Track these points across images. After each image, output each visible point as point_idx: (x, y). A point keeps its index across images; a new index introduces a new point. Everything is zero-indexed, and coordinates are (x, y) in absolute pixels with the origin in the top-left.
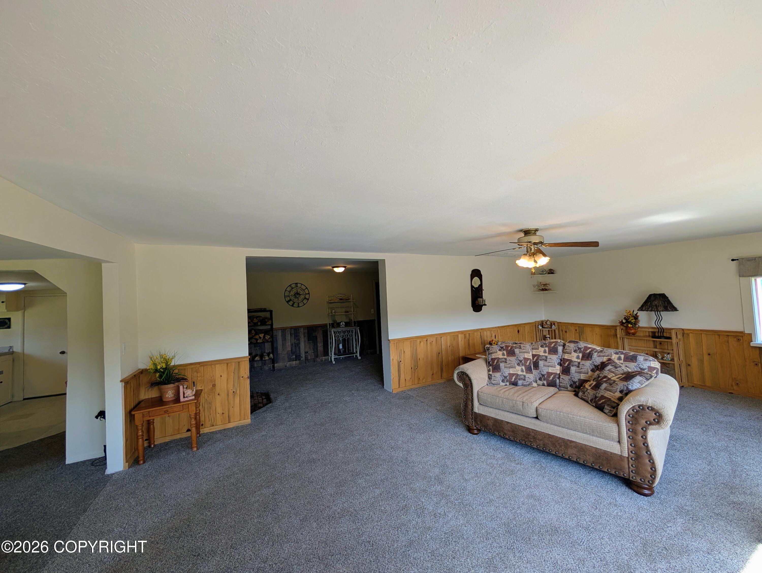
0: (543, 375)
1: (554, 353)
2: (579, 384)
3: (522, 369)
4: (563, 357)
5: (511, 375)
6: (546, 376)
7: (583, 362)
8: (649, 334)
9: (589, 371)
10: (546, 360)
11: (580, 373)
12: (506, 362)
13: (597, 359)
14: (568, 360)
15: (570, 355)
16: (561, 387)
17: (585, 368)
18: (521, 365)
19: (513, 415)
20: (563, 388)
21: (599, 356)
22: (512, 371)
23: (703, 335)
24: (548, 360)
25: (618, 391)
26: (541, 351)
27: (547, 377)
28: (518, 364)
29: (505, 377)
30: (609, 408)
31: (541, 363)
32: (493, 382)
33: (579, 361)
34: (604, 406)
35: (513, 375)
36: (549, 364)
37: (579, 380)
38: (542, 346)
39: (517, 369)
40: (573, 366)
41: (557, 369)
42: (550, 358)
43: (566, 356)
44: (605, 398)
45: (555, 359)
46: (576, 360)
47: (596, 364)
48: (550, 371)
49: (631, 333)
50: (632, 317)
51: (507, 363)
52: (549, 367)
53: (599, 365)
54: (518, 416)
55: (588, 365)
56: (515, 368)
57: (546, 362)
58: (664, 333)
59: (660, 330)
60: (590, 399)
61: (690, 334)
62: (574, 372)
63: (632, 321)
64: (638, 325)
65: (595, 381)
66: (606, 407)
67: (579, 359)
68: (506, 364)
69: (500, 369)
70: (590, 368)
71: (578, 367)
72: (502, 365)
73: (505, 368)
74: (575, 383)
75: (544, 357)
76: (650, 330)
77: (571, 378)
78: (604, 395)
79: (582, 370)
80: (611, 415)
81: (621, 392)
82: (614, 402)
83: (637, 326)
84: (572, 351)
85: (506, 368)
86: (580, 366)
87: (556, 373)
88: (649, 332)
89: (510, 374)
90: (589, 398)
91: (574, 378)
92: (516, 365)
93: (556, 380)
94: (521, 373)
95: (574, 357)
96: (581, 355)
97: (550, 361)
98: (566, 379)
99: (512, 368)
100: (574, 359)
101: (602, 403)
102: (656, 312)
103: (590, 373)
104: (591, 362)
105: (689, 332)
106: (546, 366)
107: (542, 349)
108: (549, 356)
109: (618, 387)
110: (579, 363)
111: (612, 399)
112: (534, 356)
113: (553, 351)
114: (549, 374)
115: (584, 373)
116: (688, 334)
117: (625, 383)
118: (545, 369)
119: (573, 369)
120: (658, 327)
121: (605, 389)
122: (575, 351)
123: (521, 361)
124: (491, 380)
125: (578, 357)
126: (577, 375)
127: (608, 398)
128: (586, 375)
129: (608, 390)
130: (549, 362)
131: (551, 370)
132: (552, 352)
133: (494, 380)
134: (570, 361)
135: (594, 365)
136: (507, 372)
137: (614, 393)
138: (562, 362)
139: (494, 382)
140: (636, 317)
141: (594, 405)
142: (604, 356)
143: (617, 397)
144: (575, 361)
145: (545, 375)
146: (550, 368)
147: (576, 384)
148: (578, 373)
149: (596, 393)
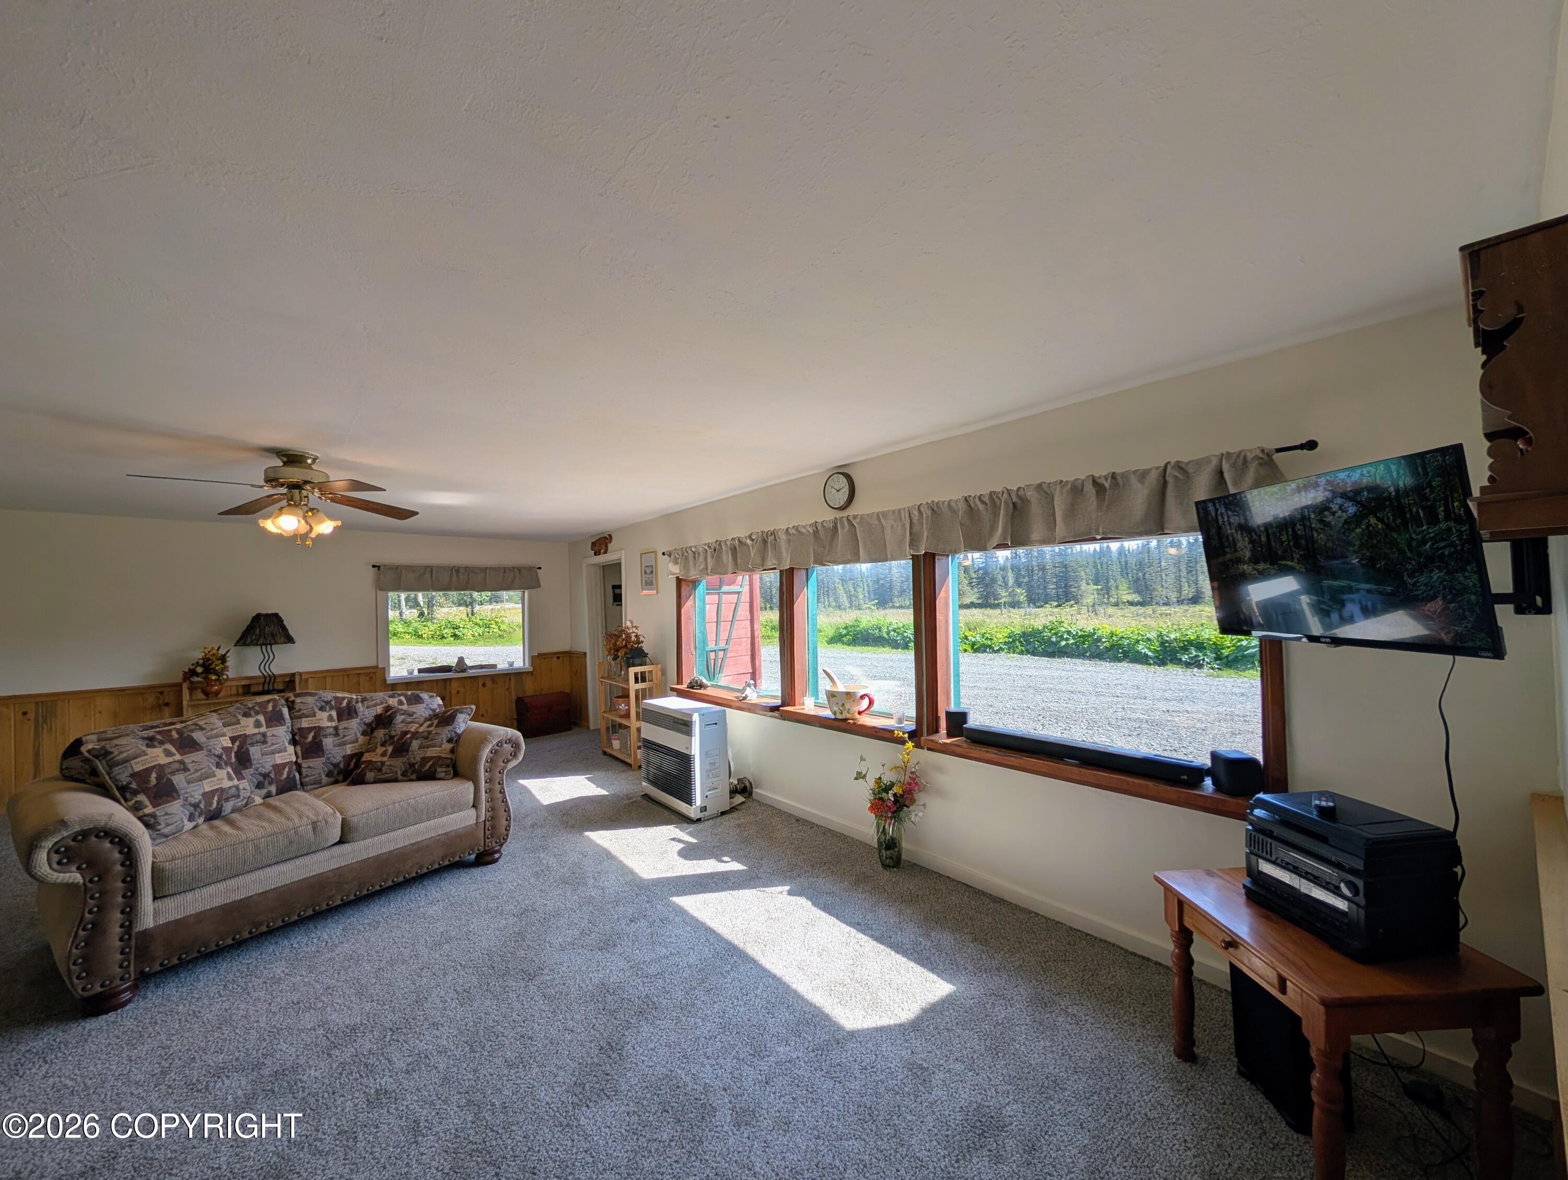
0: (266, 776)
1: (278, 724)
2: (344, 767)
3: (228, 773)
4: (296, 727)
5: (208, 796)
6: (272, 776)
7: (344, 724)
8: (237, 690)
9: (359, 735)
10: (265, 742)
11: (344, 744)
12: (186, 769)
13: (367, 713)
14: (310, 729)
15: (314, 718)
16: (307, 785)
17: (350, 733)
18: (224, 767)
19: (282, 867)
20: (312, 784)
21: (368, 707)
22: (208, 786)
23: (327, 679)
24: (269, 739)
25: (445, 741)
26: (248, 726)
27: (275, 775)
28: (218, 766)
29: (196, 806)
30: (444, 770)
31: (255, 752)
32: (166, 831)
33: (334, 724)
34: (436, 770)
35: (213, 792)
36: (274, 747)
37: (344, 757)
38: (246, 715)
39: (218, 777)
40: (326, 736)
41: (289, 754)
42: (273, 735)
43: (305, 723)
44: (431, 758)
45: (282, 733)
46: (329, 724)
47: (367, 721)
48: (279, 761)
49: (213, 693)
50: (218, 660)
51: (189, 770)
52: (274, 753)
53: (372, 722)
54: (298, 862)
55: (354, 726)
56: (215, 776)
57: (266, 746)
58: (275, 685)
59: (268, 680)
60: (399, 773)
61: (310, 680)
62: (332, 746)
63: (217, 668)
64: (227, 675)
65: (390, 745)
66: (439, 770)
67: (334, 721)
68: (188, 773)
69: (176, 791)
70: (359, 731)
71: (337, 735)
72: (179, 780)
73: (189, 783)
74: (336, 765)
75: (259, 737)
76: (244, 683)
77: (329, 759)
78: (427, 755)
79: (346, 738)
80: (451, 776)
81: (450, 741)
82: (447, 758)
83: (225, 677)
84: (317, 710)
85: (193, 782)
86: (341, 732)
87: (291, 762)
88: (237, 686)
89: (205, 795)
90: (396, 773)
91: (334, 757)
92: (214, 768)
93: (294, 775)
94: (230, 784)
95: (324, 719)
96: (334, 713)
97: (274, 741)
98: (316, 767)
99: (206, 778)
100: (326, 723)
101: (431, 767)
102: (264, 647)
103: (361, 739)
104: (358, 720)
105: (307, 676)
106: (267, 755)
107: (251, 721)
108: (270, 732)
109: (442, 737)
110: (336, 728)
111: (443, 755)
112: (233, 739)
113: (275, 719)
114: (278, 768)
115: (350, 743)
116: (306, 681)
117: (450, 728)
118: (268, 760)
119: (328, 742)
120: (266, 674)
121: (421, 747)
122: (322, 709)
123: (220, 757)
124: (159, 827)
125: (330, 718)
126: (338, 751)
127: (435, 757)
128: (354, 745)
129: (428, 747)
130: (273, 744)
131: (279, 759)
132: (275, 722)
133: (168, 825)
134: (318, 730)
135: (365, 724)
136: (196, 793)
137: (440, 747)
138: (297, 738)
139: (170, 828)
140: (223, 659)
141: (414, 777)
142: (375, 705)
143: (448, 750)
144: (328, 727)
145: (270, 772)
146: (277, 755)
147: (340, 767)
148: (339, 745)
149: (408, 759)
